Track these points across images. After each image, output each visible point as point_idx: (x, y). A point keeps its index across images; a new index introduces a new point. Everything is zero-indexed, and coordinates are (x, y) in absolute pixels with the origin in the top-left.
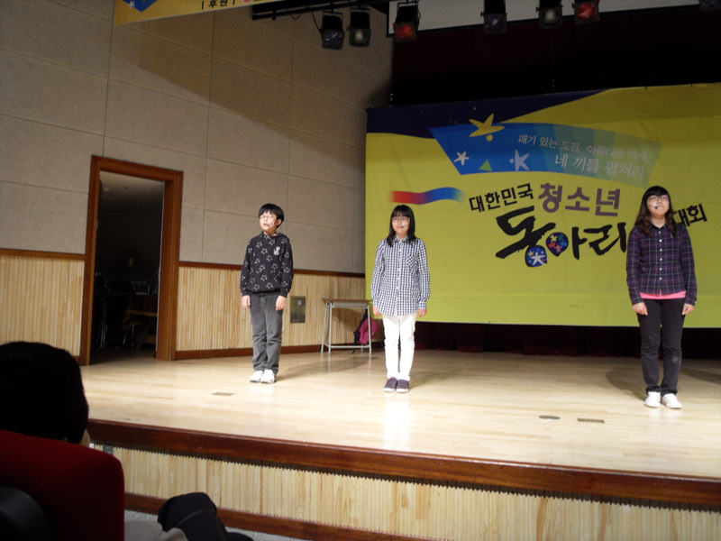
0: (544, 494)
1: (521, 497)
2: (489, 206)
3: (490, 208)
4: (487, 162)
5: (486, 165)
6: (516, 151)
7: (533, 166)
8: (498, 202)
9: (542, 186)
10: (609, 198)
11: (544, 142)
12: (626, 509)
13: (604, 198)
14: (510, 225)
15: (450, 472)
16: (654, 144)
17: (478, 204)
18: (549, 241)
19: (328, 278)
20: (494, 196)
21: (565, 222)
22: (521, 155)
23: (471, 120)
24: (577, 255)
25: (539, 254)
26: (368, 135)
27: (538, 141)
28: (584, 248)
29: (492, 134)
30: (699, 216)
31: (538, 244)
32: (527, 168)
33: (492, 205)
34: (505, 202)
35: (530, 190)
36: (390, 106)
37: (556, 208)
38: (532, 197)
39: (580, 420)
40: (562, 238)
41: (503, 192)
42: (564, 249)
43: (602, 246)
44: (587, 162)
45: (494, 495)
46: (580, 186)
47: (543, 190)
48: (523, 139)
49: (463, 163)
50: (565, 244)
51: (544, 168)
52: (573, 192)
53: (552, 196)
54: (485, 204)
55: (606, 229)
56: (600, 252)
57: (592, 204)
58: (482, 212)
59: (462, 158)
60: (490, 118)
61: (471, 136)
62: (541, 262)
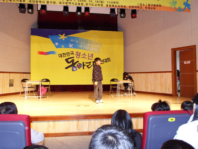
0: (78, 120)
3: (64, 57)
4: (63, 45)
5: (63, 46)
7: (74, 47)
9: (76, 52)
10: (91, 56)
11: (77, 41)
13: (90, 55)
14: (68, 61)
16: (101, 44)
17: (61, 56)
18: (77, 65)
19: (20, 74)
20: (65, 54)
21: (81, 61)
22: (71, 44)
23: (59, 35)
24: (84, 68)
25: (75, 68)
26: (31, 36)
27: (75, 41)
28: (85, 67)
29: (64, 38)
30: (109, 60)
31: (75, 66)
32: (72, 47)
33: (64, 56)
34: (67, 55)
35: (73, 53)
36: (38, 29)
37: (79, 57)
38: (74, 55)
39: (84, 106)
40: (80, 64)
41: (67, 53)
42: (81, 67)
43: (89, 66)
44: (86, 47)
45: (69, 122)
46: (84, 52)
47: (76, 53)
48: (72, 40)
49: (57, 45)
51: (77, 48)
52: (83, 54)
53: (78, 54)
54: (62, 56)
55: (90, 63)
56: (89, 68)
57: (87, 57)
58: (62, 58)
59: (57, 44)
60: (64, 34)
61: (59, 38)
62: (75, 70)
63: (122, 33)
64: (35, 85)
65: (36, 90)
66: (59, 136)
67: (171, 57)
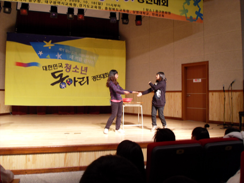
0: (66, 152)
1: (61, 154)
5: (48, 56)
6: (58, 53)
7: (63, 58)
8: (52, 68)
9: (65, 64)
10: (85, 69)
11: (67, 51)
12: (85, 153)
13: (83, 69)
14: (55, 76)
15: (42, 150)
16: (97, 55)
17: (45, 68)
18: (67, 81)
20: (51, 66)
21: (72, 76)
22: (59, 54)
23: (44, 42)
24: (75, 85)
25: (64, 85)
26: (7, 42)
27: (65, 51)
28: (77, 83)
29: (51, 47)
31: (64, 82)
32: (61, 58)
34: (54, 68)
35: (62, 65)
36: (16, 33)
37: (70, 71)
38: (62, 67)
39: (75, 133)
40: (71, 80)
42: (71, 83)
43: (82, 83)
44: (79, 58)
45: (54, 155)
46: (76, 65)
47: (66, 66)
48: (60, 49)
49: (41, 55)
51: (66, 59)
52: (75, 67)
53: (68, 67)
54: (48, 69)
55: (83, 78)
56: (81, 85)
57: (80, 71)
58: (47, 71)
59: (41, 53)
60: (50, 41)
61: (44, 46)
62: (64, 87)
63: (124, 42)
65: (11, 112)
66: (41, 173)
67: (181, 73)
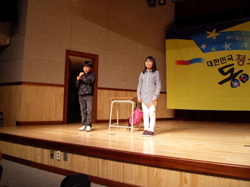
2: (215, 64)
3: (215, 65)
4: (214, 47)
5: (213, 49)
6: (226, 43)
7: (232, 48)
8: (219, 63)
9: (237, 56)
11: (237, 38)
14: (224, 71)
17: (210, 64)
18: (240, 77)
20: (217, 60)
21: (247, 69)
22: (228, 44)
23: (206, 32)
25: (237, 83)
26: (166, 40)
27: (235, 38)
29: (215, 36)
31: (236, 78)
32: (230, 49)
33: (216, 64)
34: (222, 62)
35: (232, 57)
36: (175, 29)
37: (243, 64)
38: (233, 60)
40: (246, 76)
41: (220, 59)
42: (247, 80)
47: (237, 57)
48: (228, 38)
49: (204, 49)
50: (247, 78)
51: (238, 49)
53: (241, 60)
54: (213, 64)
58: (212, 67)
59: (204, 46)
60: (215, 30)
61: (207, 37)
62: (237, 85)
64: (173, 109)
65: (174, 117)
